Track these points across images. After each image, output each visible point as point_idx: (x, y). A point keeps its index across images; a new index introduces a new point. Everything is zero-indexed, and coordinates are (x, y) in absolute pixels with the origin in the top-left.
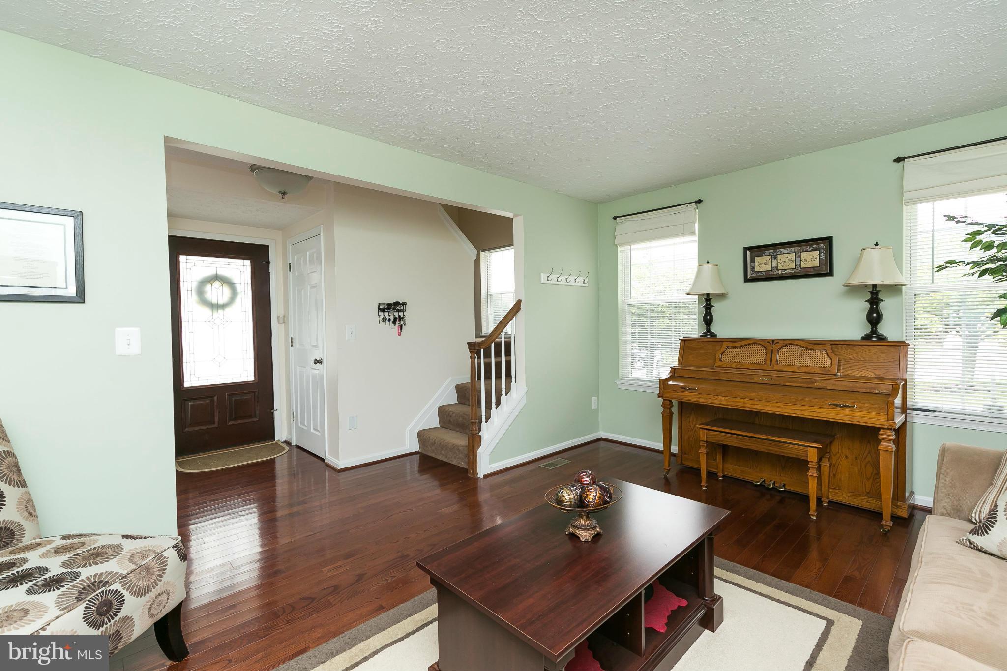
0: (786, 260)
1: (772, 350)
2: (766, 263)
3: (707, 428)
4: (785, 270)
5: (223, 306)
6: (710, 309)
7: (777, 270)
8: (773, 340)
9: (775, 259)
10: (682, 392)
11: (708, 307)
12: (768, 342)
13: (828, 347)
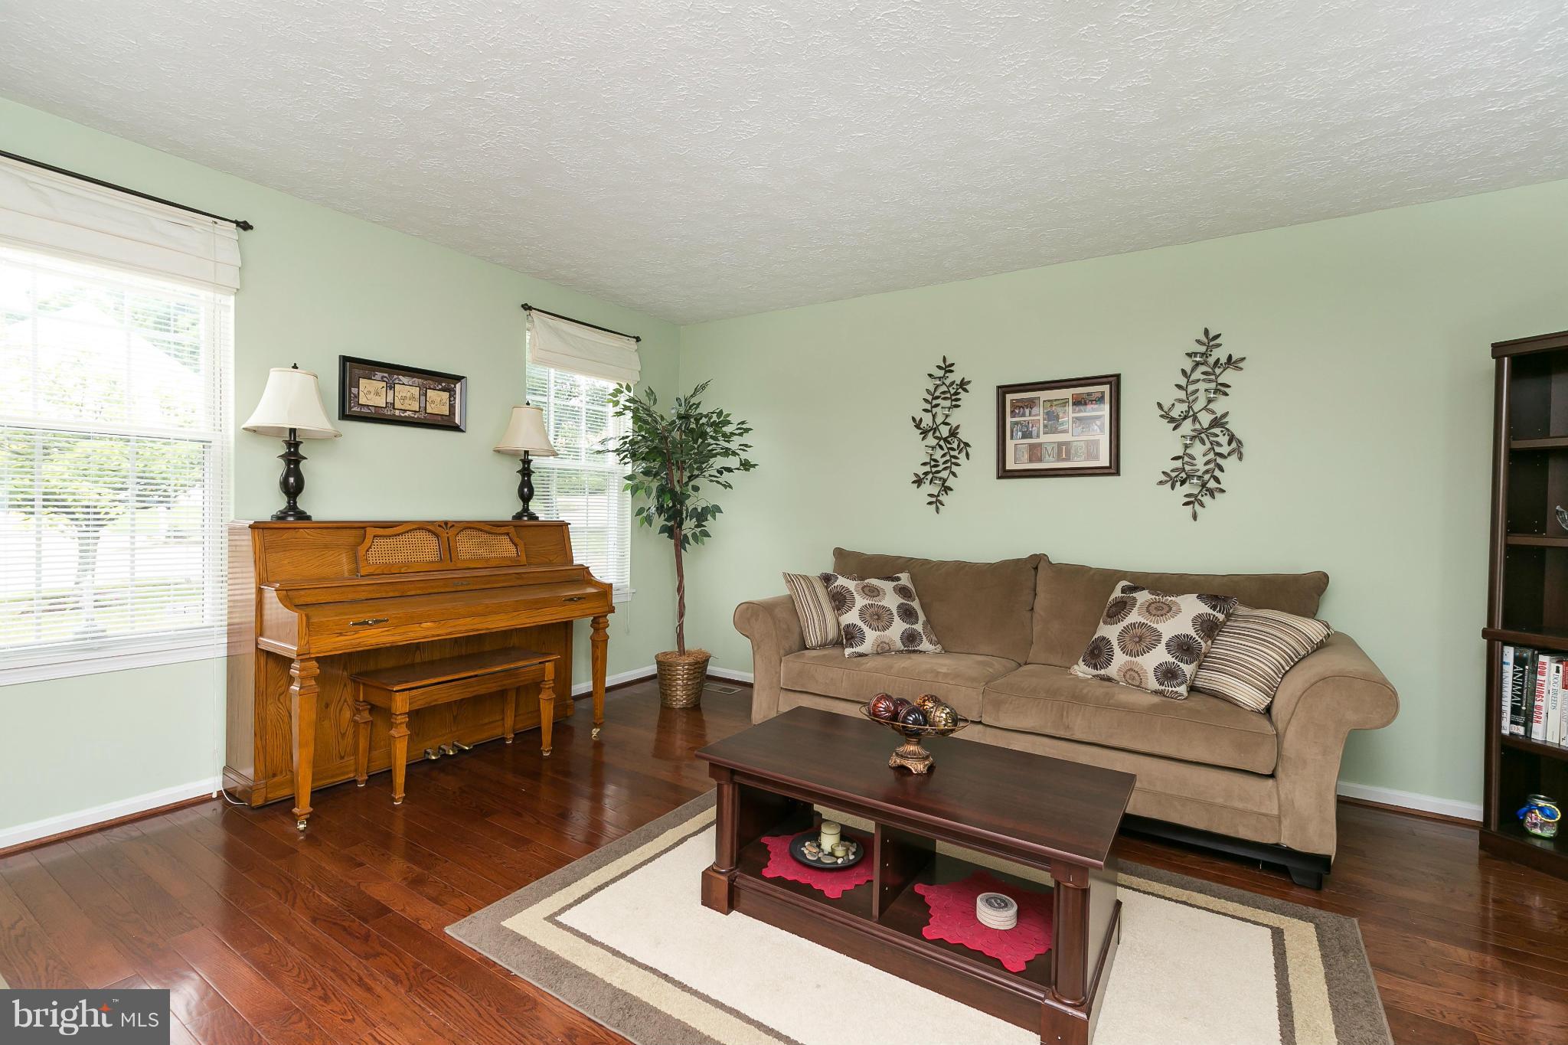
0: (406, 396)
1: (448, 538)
2: (377, 394)
3: (409, 687)
4: (405, 411)
6: (297, 463)
7: (394, 409)
8: (446, 523)
9: (390, 389)
10: (356, 632)
11: (293, 458)
12: (440, 526)
13: (512, 530)
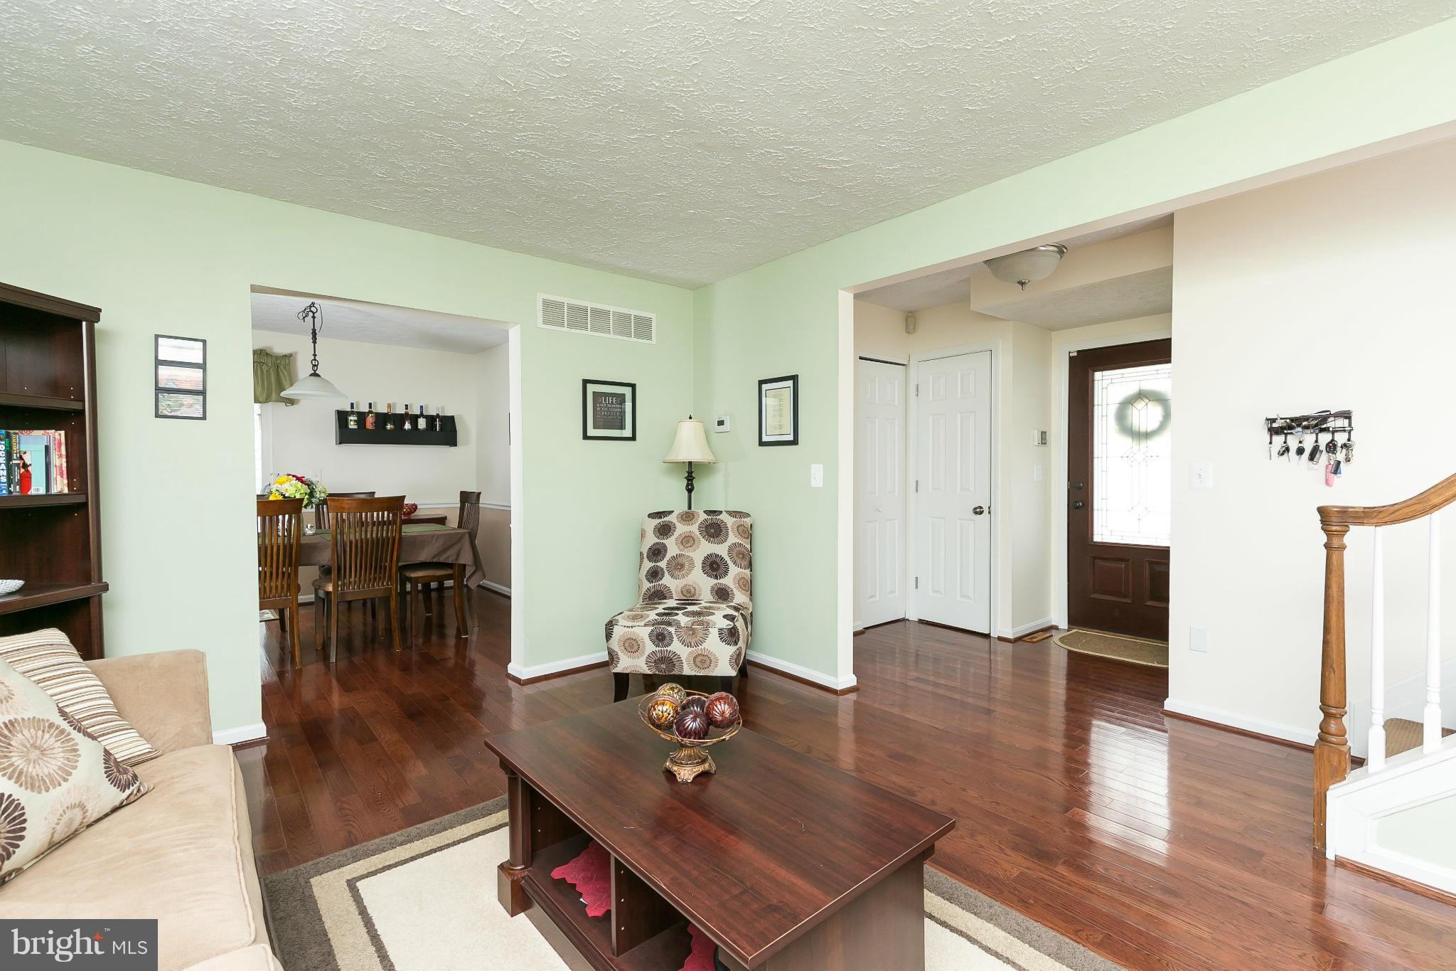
5: (1147, 435)
